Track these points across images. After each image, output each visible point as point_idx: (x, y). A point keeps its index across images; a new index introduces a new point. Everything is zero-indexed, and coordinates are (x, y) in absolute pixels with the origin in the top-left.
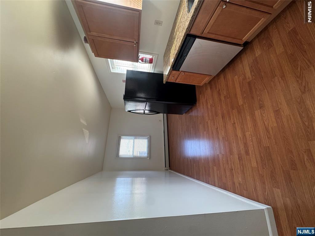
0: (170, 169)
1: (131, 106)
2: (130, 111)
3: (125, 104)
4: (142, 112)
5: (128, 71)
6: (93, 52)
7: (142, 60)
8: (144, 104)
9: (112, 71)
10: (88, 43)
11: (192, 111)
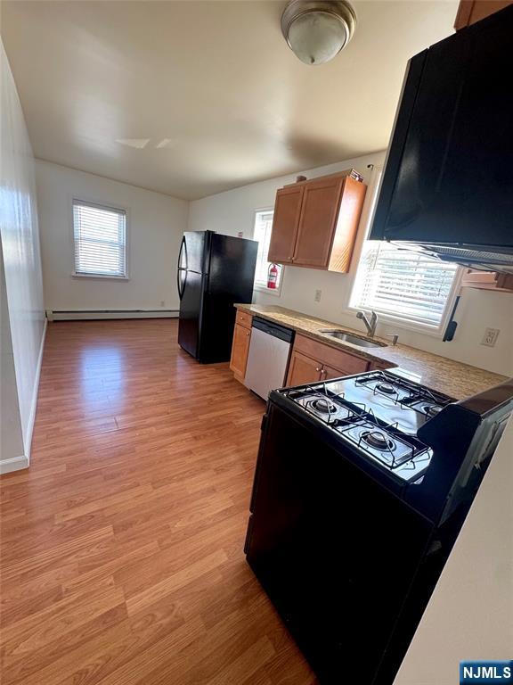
0: (48, 322)
1: (194, 244)
2: (184, 240)
3: (198, 232)
4: (183, 266)
5: (257, 243)
6: (286, 188)
7: (274, 270)
8: (198, 269)
9: (258, 214)
10: (298, 182)
11: (185, 358)
